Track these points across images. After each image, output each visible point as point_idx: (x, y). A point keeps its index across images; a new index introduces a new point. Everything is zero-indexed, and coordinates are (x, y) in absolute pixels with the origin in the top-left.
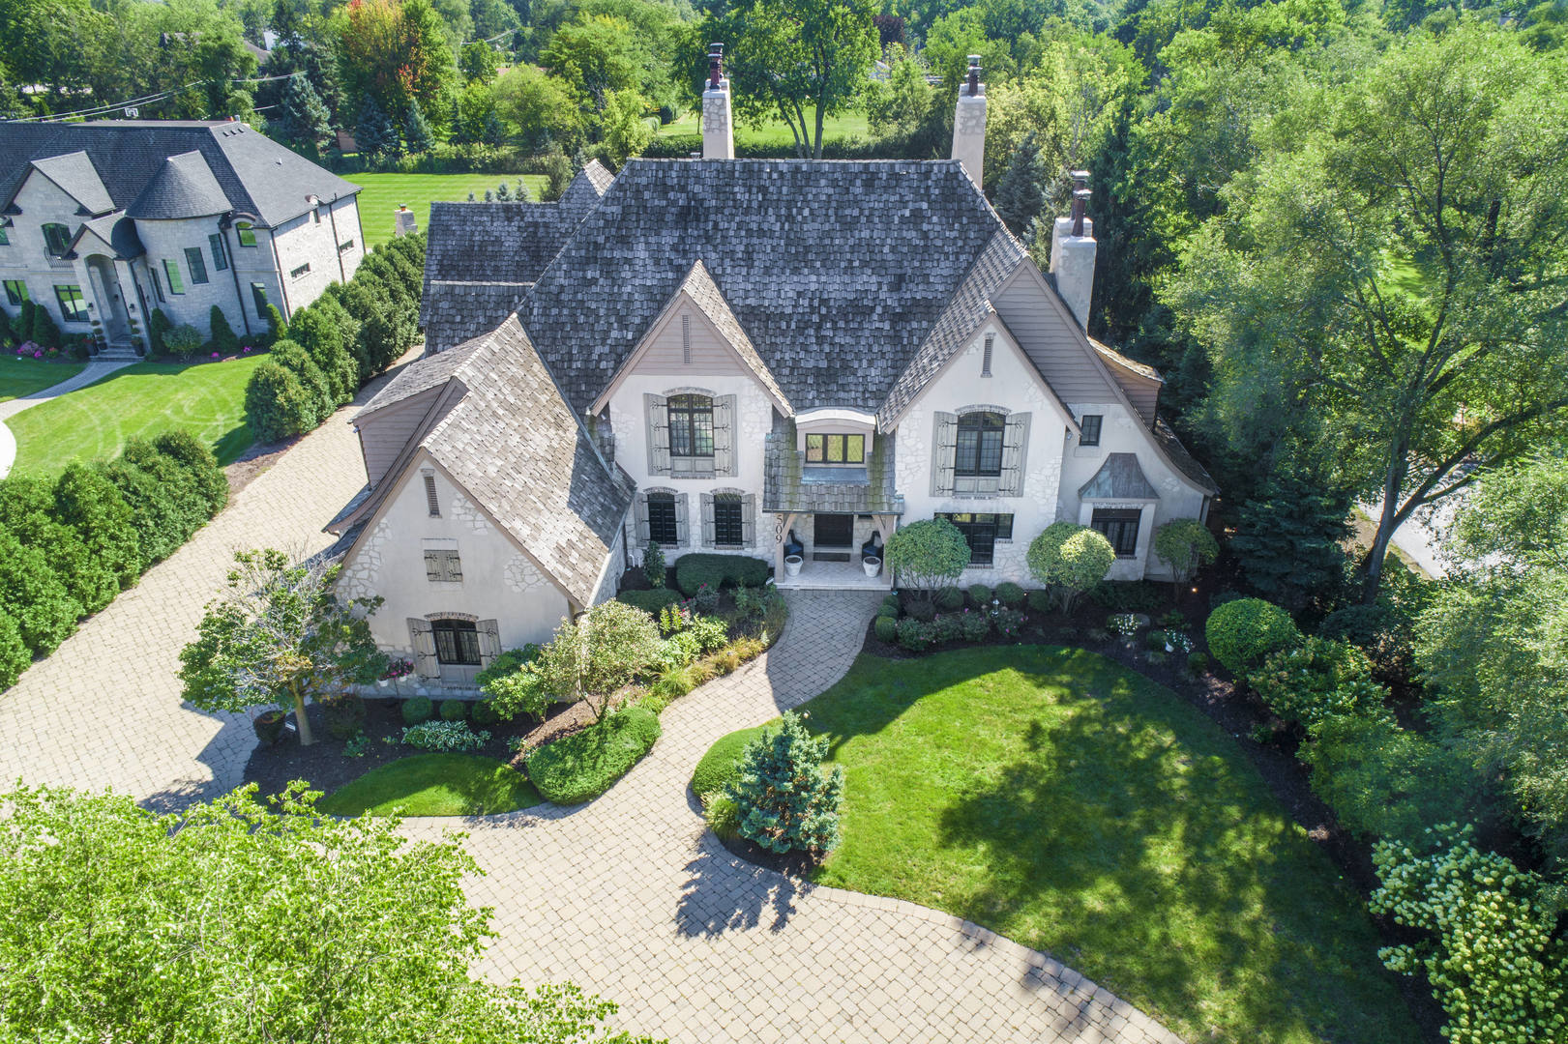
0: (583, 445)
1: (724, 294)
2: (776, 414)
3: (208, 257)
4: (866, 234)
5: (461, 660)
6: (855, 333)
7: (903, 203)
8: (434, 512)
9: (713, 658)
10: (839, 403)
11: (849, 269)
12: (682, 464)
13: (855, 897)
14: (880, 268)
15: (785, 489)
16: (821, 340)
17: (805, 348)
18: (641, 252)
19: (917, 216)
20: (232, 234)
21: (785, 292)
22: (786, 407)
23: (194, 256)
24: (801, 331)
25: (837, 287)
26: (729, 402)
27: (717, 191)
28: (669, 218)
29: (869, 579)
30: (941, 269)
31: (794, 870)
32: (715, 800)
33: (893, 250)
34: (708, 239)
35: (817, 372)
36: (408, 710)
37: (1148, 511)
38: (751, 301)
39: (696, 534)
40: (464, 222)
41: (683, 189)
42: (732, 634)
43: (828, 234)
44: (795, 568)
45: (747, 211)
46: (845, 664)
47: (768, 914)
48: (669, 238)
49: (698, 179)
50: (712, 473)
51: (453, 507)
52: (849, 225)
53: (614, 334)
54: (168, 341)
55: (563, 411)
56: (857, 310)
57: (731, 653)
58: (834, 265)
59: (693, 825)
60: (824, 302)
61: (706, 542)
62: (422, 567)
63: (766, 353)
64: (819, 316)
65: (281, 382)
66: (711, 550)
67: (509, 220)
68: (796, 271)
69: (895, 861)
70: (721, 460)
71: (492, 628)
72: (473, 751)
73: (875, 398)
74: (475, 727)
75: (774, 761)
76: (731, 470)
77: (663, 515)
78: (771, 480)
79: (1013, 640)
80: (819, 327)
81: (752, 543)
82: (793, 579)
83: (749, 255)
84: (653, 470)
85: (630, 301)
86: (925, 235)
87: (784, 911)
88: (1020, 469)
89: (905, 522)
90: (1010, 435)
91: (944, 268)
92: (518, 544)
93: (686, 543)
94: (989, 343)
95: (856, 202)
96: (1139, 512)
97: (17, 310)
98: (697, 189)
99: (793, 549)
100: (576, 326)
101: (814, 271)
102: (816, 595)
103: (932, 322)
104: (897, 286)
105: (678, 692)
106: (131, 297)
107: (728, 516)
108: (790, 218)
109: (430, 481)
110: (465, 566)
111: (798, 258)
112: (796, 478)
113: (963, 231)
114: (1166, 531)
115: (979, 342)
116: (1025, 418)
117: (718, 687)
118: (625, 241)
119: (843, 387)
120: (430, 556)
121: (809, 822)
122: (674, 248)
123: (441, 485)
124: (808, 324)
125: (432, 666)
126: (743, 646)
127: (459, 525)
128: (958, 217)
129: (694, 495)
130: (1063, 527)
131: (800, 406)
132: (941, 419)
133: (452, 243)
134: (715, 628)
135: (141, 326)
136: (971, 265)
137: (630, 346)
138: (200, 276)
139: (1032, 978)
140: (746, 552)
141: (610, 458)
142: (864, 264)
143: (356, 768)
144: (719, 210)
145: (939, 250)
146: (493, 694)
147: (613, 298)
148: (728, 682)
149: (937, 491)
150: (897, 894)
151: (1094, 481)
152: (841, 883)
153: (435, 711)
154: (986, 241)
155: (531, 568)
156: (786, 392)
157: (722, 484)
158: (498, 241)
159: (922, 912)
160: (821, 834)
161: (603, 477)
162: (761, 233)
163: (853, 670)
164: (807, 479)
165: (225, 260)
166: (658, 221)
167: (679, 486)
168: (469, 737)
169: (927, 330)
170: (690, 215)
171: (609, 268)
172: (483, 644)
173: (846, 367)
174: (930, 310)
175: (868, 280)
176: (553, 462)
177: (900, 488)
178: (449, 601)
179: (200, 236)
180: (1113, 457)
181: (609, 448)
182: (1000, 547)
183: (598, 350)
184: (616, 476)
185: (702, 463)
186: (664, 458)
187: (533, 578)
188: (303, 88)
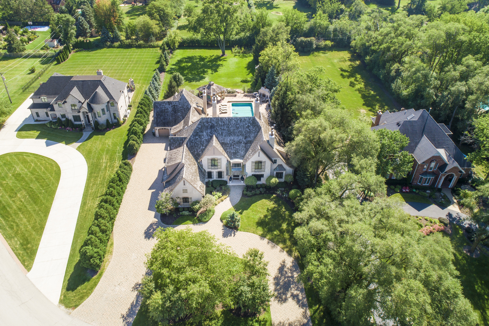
0: (198, 167)
1: (218, 140)
2: (227, 160)
3: (106, 110)
4: (240, 129)
5: (186, 202)
6: (239, 146)
7: (246, 124)
8: (184, 185)
9: (220, 199)
10: (237, 158)
11: (238, 136)
12: (213, 167)
13: (242, 232)
14: (243, 135)
15: (229, 172)
16: (234, 147)
17: (231, 149)
18: (205, 134)
19: (248, 126)
20: (110, 104)
21: (228, 140)
22: (229, 159)
23: (103, 110)
24: (231, 146)
25: (236, 139)
26: (220, 159)
27: (216, 122)
28: (209, 127)
29: (242, 183)
30: (252, 135)
31: (235, 229)
32: (224, 221)
33: (245, 132)
34: (215, 131)
35: (233, 153)
36: (180, 210)
37: (284, 172)
38: (223, 141)
39: (215, 177)
40: (160, 105)
41: (211, 122)
42: (223, 195)
43: (234, 130)
44: (231, 182)
45: (221, 126)
46: (239, 199)
47: (233, 235)
48: (209, 131)
49: (213, 121)
50: (218, 169)
51: (187, 184)
52: (238, 128)
53: (201, 147)
54: (100, 128)
55: (195, 161)
56: (239, 142)
57: (223, 198)
58: (236, 135)
59: (222, 224)
60: (234, 141)
61: (216, 178)
62: (182, 191)
63: (225, 150)
64: (234, 143)
65: (134, 145)
66: (217, 179)
67: (169, 104)
68: (229, 136)
69: (247, 228)
70: (219, 167)
71: (191, 198)
72: (190, 215)
73: (242, 157)
74: (190, 212)
75: (232, 217)
76: (221, 168)
77: (210, 174)
78: (227, 170)
79: (264, 194)
80: (233, 145)
81: (224, 178)
82: (230, 184)
83: (222, 133)
84: (208, 168)
85: (203, 142)
86: (250, 130)
87: (234, 234)
88: (265, 168)
89: (247, 176)
90: (263, 164)
91: (253, 135)
92: (196, 188)
93: (213, 178)
94: (259, 153)
95: (239, 124)
96: (282, 173)
97: (64, 119)
98: (213, 122)
99: (231, 179)
100: (195, 146)
101: (232, 136)
102: (234, 186)
103: (251, 144)
104: (246, 138)
105: (216, 205)
106: (91, 119)
107: (220, 174)
108: (228, 127)
109: (184, 181)
110: (188, 191)
111: (230, 134)
112: (231, 170)
113: (256, 129)
114: (287, 175)
115: (258, 153)
116: (265, 162)
117: (221, 203)
118: (202, 132)
119: (238, 155)
120: (183, 190)
121: (237, 224)
122: (210, 133)
123: (186, 182)
124: (232, 145)
125: (182, 203)
126: (224, 197)
127: (188, 186)
128: (255, 126)
129: (215, 172)
130: (271, 177)
131: (231, 158)
132: (252, 162)
133: (158, 110)
134: (220, 194)
135: (93, 124)
136: (257, 135)
137: (204, 149)
138: (104, 114)
139: (268, 243)
140: (223, 179)
141: (202, 168)
142: (240, 135)
143: (175, 218)
144: (217, 126)
145: (252, 132)
146: (193, 208)
147: (201, 141)
148: (223, 202)
149: (252, 171)
150: (247, 232)
151: (276, 168)
152: (241, 230)
153: (184, 209)
154: (259, 130)
155: (197, 191)
156: (229, 156)
157: (219, 170)
158: (167, 109)
159: (250, 234)
160: (238, 225)
161: (202, 171)
162: (224, 130)
163: (240, 200)
164: (232, 170)
165: (108, 110)
166: (207, 128)
167: (212, 170)
168: (189, 213)
169: (250, 146)
170: (212, 127)
171: (200, 136)
172: (190, 200)
173: (238, 152)
174: (251, 142)
175: (241, 137)
176: (196, 172)
177: (247, 171)
178: (185, 195)
179: (104, 106)
180: (279, 165)
181: (202, 166)
182: (262, 179)
183: (199, 150)
184: (203, 170)
185: (216, 167)
186: (210, 167)
187: (197, 192)
188: (82, 21)
